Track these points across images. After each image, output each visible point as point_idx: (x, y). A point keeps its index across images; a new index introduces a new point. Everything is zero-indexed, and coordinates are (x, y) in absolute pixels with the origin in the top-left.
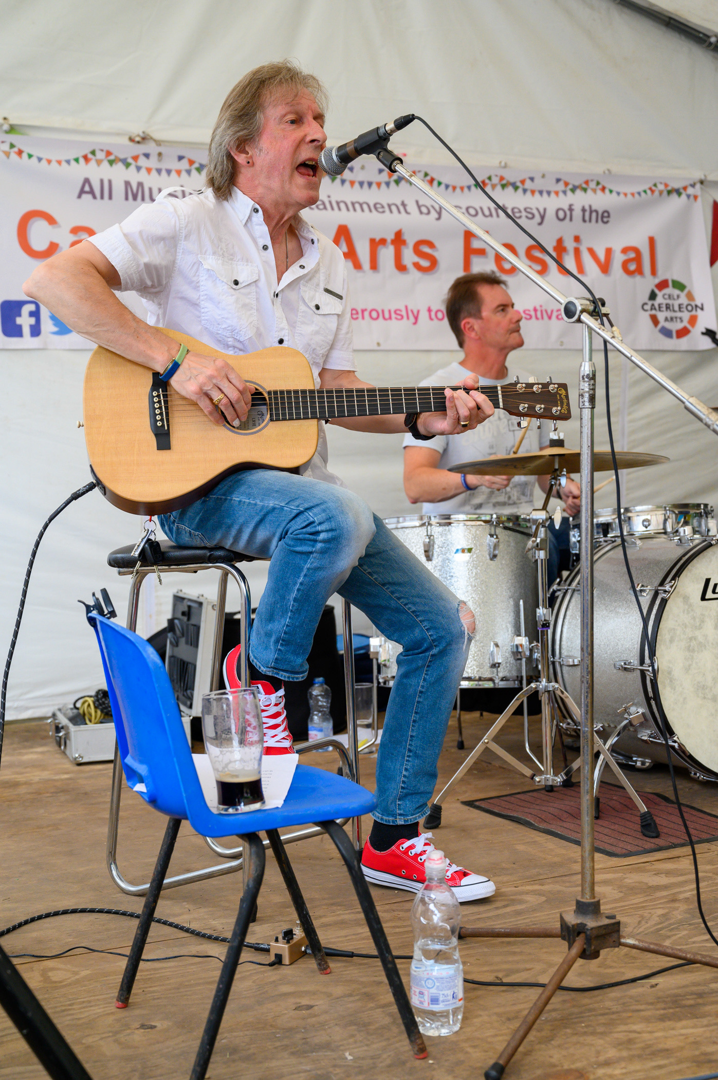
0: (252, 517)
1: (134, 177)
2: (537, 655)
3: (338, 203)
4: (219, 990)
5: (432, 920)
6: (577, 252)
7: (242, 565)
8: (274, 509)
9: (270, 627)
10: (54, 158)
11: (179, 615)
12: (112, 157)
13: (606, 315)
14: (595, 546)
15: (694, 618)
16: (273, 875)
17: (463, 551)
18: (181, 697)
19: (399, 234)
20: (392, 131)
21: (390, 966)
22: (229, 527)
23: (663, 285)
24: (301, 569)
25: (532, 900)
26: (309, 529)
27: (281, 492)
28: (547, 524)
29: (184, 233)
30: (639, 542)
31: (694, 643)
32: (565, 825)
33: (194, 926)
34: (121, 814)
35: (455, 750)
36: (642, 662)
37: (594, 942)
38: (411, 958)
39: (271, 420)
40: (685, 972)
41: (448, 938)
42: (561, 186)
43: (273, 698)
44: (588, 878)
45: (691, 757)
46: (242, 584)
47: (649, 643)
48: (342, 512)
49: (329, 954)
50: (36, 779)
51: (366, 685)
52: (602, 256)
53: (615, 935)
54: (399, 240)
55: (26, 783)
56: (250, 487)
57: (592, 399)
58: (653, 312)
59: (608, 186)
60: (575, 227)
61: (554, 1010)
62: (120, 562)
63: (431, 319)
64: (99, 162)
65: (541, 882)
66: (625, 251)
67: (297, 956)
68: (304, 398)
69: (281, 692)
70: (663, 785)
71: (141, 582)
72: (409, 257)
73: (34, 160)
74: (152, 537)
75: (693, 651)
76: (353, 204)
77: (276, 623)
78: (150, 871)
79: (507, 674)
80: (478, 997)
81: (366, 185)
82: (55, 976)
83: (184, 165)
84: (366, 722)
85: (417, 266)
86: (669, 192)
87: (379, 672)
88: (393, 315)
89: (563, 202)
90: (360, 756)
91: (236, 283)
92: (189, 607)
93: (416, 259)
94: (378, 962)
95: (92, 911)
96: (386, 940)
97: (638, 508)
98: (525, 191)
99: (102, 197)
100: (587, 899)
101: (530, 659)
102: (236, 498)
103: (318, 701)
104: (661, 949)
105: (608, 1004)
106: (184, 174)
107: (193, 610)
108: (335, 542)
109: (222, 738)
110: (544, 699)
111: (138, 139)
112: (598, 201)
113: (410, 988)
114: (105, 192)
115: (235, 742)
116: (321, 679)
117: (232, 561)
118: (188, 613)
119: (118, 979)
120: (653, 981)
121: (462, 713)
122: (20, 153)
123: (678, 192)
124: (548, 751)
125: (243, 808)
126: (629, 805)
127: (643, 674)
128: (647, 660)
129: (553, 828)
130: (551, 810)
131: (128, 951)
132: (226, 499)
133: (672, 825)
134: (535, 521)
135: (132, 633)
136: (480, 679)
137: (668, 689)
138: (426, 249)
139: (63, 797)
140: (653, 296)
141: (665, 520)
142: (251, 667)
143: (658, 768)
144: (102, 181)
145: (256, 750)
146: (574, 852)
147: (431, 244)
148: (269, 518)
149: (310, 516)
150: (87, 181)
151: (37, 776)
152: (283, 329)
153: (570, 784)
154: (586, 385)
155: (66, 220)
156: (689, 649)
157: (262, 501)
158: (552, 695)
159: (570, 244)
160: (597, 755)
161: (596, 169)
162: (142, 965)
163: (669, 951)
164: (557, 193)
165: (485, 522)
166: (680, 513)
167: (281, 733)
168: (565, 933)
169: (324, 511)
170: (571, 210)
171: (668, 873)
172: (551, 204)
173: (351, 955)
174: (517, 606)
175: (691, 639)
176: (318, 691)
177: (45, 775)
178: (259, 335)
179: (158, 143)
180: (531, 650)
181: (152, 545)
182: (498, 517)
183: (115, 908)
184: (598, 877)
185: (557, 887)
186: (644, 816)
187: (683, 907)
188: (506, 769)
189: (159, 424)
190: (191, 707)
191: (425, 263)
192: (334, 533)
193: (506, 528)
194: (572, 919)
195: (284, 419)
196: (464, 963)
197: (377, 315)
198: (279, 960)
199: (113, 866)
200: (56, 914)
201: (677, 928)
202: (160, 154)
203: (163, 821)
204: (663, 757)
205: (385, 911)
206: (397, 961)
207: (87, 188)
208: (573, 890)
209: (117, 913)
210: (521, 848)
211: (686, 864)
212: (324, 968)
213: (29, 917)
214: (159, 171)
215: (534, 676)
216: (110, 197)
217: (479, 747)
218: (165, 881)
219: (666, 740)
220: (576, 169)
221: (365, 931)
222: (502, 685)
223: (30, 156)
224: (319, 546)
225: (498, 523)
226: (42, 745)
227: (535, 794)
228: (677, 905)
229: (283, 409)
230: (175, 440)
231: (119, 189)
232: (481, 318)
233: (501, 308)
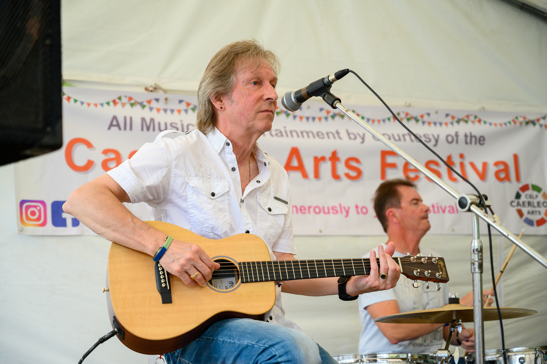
0: (232, 353)
1: (147, 114)
3: (291, 132)
6: (462, 165)
8: (247, 346)
10: (92, 102)
12: (132, 101)
13: (489, 206)
19: (334, 154)
20: (334, 81)
23: (525, 188)
27: (252, 334)
28: (449, 360)
39: (242, 282)
42: (449, 119)
48: (296, 348)
52: (480, 168)
54: (334, 157)
56: (231, 330)
57: (481, 266)
58: (519, 208)
59: (483, 119)
60: (461, 147)
63: (358, 213)
64: (123, 105)
66: (496, 164)
72: (341, 169)
73: (78, 103)
76: (302, 132)
81: (311, 119)
83: (183, 106)
85: (348, 176)
86: (527, 123)
88: (331, 211)
89: (451, 130)
91: (213, 195)
93: (347, 171)
97: (515, 349)
98: (424, 123)
99: (125, 129)
102: (221, 339)
106: (183, 113)
111: (151, 89)
112: (476, 129)
114: (127, 125)
122: (68, 98)
123: (533, 123)
132: (213, 340)
134: (440, 358)
138: (354, 164)
140: (518, 196)
141: (536, 358)
144: (125, 118)
147: (357, 160)
148: (244, 353)
149: (273, 351)
150: (115, 118)
152: (248, 224)
154: (476, 256)
155: (100, 145)
157: (239, 340)
159: (457, 160)
161: (474, 107)
164: (447, 124)
165: (403, 359)
169: (283, 347)
170: (457, 135)
172: (443, 132)
178: (232, 228)
179: (165, 91)
182: (412, 356)
189: (163, 285)
191: (353, 174)
193: (418, 363)
195: (251, 282)
197: (319, 210)
202: (166, 99)
207: (115, 123)
214: (165, 111)
216: (131, 129)
223: (76, 101)
225: (412, 360)
229: (251, 274)
230: (175, 296)
231: (137, 123)
232: (400, 207)
233: (415, 202)
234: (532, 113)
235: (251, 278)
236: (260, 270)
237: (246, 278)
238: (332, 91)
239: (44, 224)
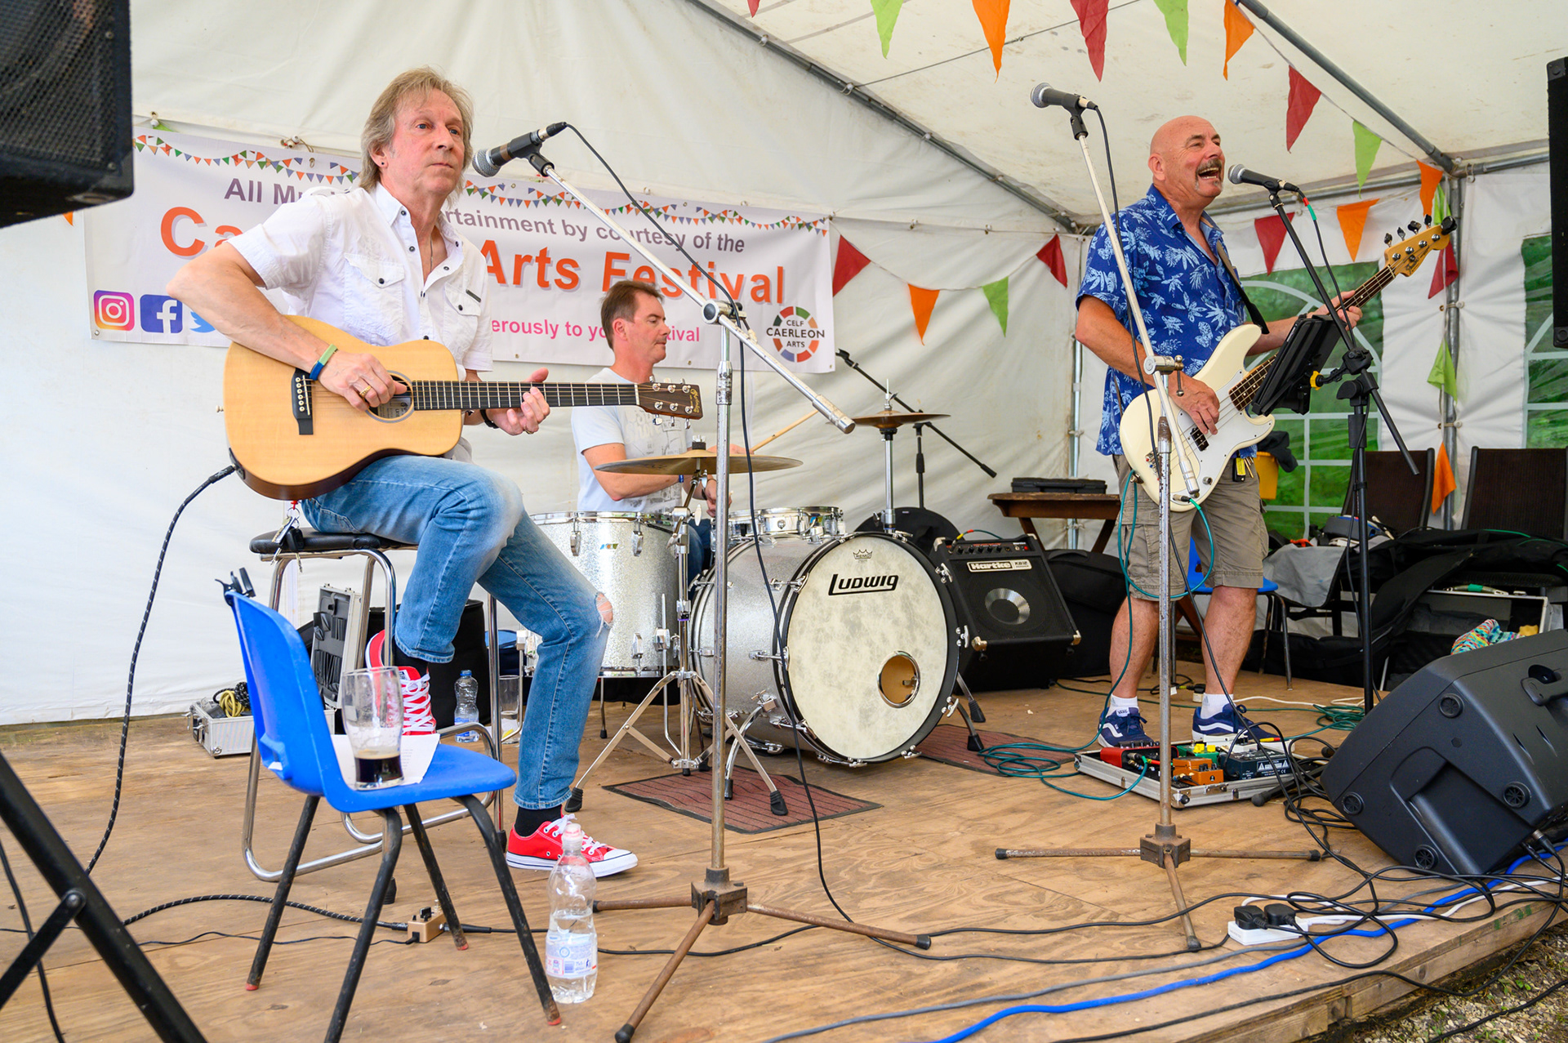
0: (401, 499)
1: (284, 181)
2: (677, 647)
3: (487, 218)
4: (352, 964)
5: (568, 891)
7: (389, 553)
8: (423, 490)
9: (417, 608)
10: (202, 157)
11: (326, 609)
12: (263, 160)
13: (743, 319)
14: (730, 546)
15: (822, 611)
16: (411, 857)
17: (609, 546)
18: (326, 690)
19: (543, 252)
20: (544, 138)
21: (525, 935)
23: (787, 312)
24: (451, 547)
25: (667, 875)
26: (459, 507)
27: (430, 474)
29: (331, 230)
30: (773, 540)
31: (821, 634)
32: (700, 805)
33: (330, 909)
34: (257, 804)
35: (599, 739)
36: (774, 652)
37: (723, 909)
38: (546, 931)
39: (415, 409)
40: (807, 935)
41: (583, 909)
42: (701, 214)
43: (419, 683)
44: (718, 843)
45: (818, 741)
46: (388, 570)
47: (781, 640)
49: (466, 931)
50: (171, 772)
51: (513, 677)
52: (733, 283)
53: (742, 901)
54: (543, 258)
55: (160, 776)
56: (398, 471)
57: (729, 396)
58: (777, 336)
59: (745, 217)
60: (712, 253)
61: (684, 975)
62: (263, 548)
63: (569, 334)
64: (249, 164)
65: (676, 858)
66: (754, 278)
67: (435, 933)
68: (448, 389)
69: (427, 677)
70: (791, 768)
71: (284, 568)
72: (552, 274)
73: (182, 156)
74: (295, 526)
75: (820, 642)
76: (501, 220)
77: (423, 603)
78: (284, 857)
79: (648, 665)
80: (611, 966)
81: (515, 202)
82: (182, 962)
83: (337, 172)
84: (512, 713)
85: (559, 283)
86: (800, 226)
87: (525, 664)
88: (533, 329)
89: (701, 229)
90: (503, 746)
91: (382, 281)
92: (336, 601)
93: (559, 276)
94: (515, 936)
95: (225, 898)
96: (521, 910)
97: (774, 510)
98: (673, 218)
99: (251, 199)
100: (717, 868)
101: (670, 650)
102: (383, 481)
103: (464, 692)
104: (785, 913)
105: (735, 967)
106: (335, 180)
107: (340, 604)
108: (485, 519)
109: (364, 717)
110: (683, 687)
111: (290, 143)
112: (734, 230)
113: (545, 957)
114: (254, 194)
115: (376, 720)
116: (468, 672)
117: (377, 547)
118: (335, 607)
119: (249, 963)
120: (777, 944)
121: (607, 704)
122: (168, 149)
123: (809, 226)
124: (685, 739)
125: (381, 784)
126: (761, 786)
127: (775, 661)
128: (779, 651)
129: (689, 809)
130: (688, 792)
131: (260, 935)
132: (373, 483)
133: (799, 804)
134: (677, 518)
135: (274, 612)
136: (623, 669)
137: (798, 677)
138: (569, 268)
139: (199, 789)
140: (777, 322)
141: (799, 522)
143: (788, 753)
144: (251, 183)
145: (396, 729)
146: (705, 829)
147: (573, 264)
148: (419, 499)
149: (461, 495)
150: (236, 182)
151: (171, 769)
152: (427, 327)
153: (705, 768)
155: (214, 219)
156: (817, 640)
157: (411, 482)
158: (690, 683)
159: (706, 270)
160: (732, 738)
161: (733, 201)
162: (274, 947)
163: (792, 915)
164: (696, 221)
166: (813, 515)
167: (426, 717)
168: (696, 901)
169: (475, 489)
170: (708, 238)
171: (795, 847)
172: (690, 231)
173: (489, 931)
174: (659, 599)
175: (819, 630)
176: (465, 682)
177: (181, 768)
178: (404, 332)
179: (311, 149)
180: (672, 642)
181: (296, 533)
183: (249, 895)
184: (727, 853)
185: (691, 863)
186: (773, 796)
187: (806, 877)
188: (647, 756)
189: (302, 409)
190: (336, 700)
191: (567, 281)
192: (484, 511)
193: (649, 526)
194: (702, 887)
195: (428, 409)
196: (599, 935)
197: (517, 328)
198: (416, 938)
199: (248, 853)
200: (187, 901)
201: (801, 896)
202: (312, 160)
203: (303, 798)
204: (793, 744)
205: (524, 889)
206: (534, 935)
207: (235, 189)
208: (705, 863)
209: (251, 899)
210: (657, 827)
211: (812, 838)
212: (461, 944)
213: (157, 906)
214: (310, 176)
215: (674, 667)
216: (259, 200)
217: (619, 735)
218: (299, 867)
219: (795, 723)
220: (716, 198)
221: (504, 908)
222: (643, 674)
224: (469, 523)
225: (642, 521)
226: (182, 739)
227: (673, 778)
228: (801, 875)
229: (427, 399)
230: (317, 424)
231: (268, 192)
232: (633, 321)
233: (653, 318)
234: (808, 214)
235: (428, 404)
236: (441, 394)
237: (421, 404)
238: (542, 151)
239: (129, 327)
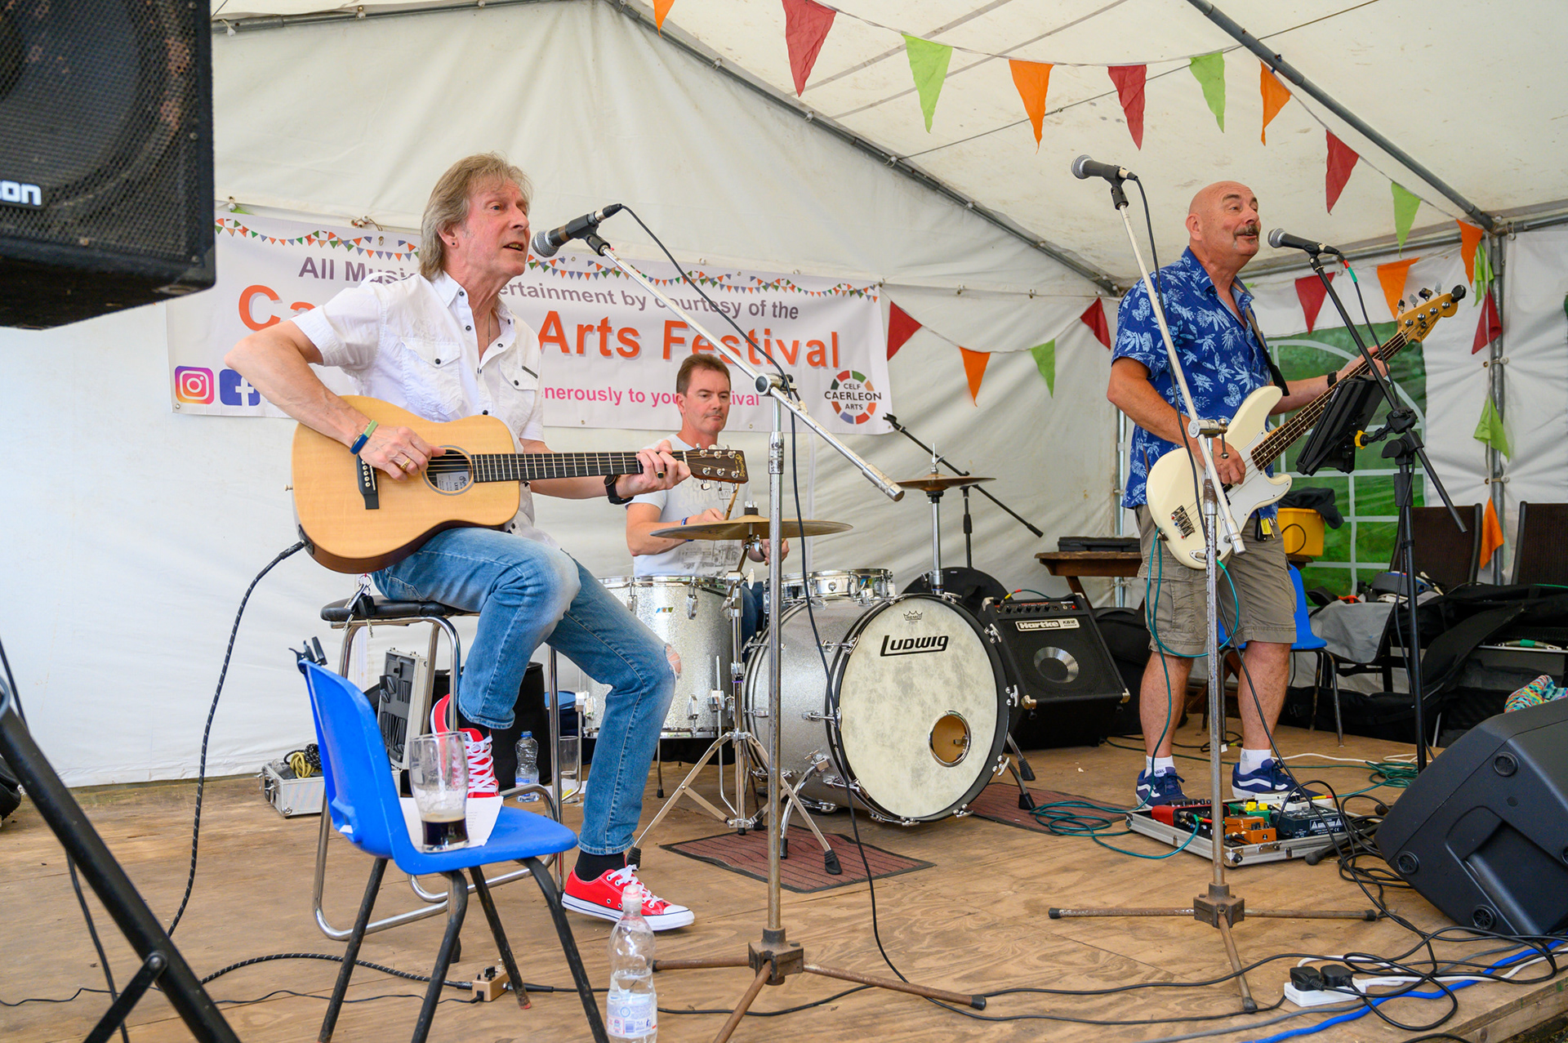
0: (463, 572)
1: (355, 258)
2: (732, 708)
3: (549, 291)
4: (419, 1024)
5: (629, 951)
6: (767, 342)
7: (453, 620)
8: (484, 564)
9: (478, 676)
10: (277, 238)
11: (392, 672)
12: (335, 239)
13: (794, 390)
14: (783, 608)
15: (874, 672)
16: (476, 917)
17: (664, 610)
18: (392, 751)
19: (605, 322)
20: (601, 219)
21: (587, 995)
22: (442, 580)
23: (844, 376)
24: (509, 622)
25: (723, 933)
26: (517, 584)
27: (491, 549)
28: (741, 585)
29: (386, 316)
30: (825, 603)
31: (874, 695)
32: (756, 864)
33: (397, 968)
34: (327, 863)
35: (655, 798)
36: (827, 713)
37: (779, 969)
38: (607, 990)
39: (475, 481)
40: (863, 995)
41: (643, 968)
42: (755, 284)
43: (482, 744)
44: (774, 903)
45: (870, 800)
46: (452, 637)
47: (833, 699)
48: (549, 568)
49: (529, 990)
50: (244, 832)
52: (789, 349)
53: (799, 961)
54: (605, 327)
55: (233, 836)
56: (462, 543)
57: (781, 465)
58: (835, 400)
59: (798, 285)
60: (767, 320)
61: (742, 1034)
62: (334, 616)
63: (632, 401)
64: (322, 243)
65: (733, 917)
66: (810, 344)
67: (499, 992)
69: (489, 739)
70: (845, 827)
71: (353, 635)
72: (613, 343)
73: (258, 238)
74: (366, 592)
75: (873, 702)
76: (563, 292)
77: (484, 673)
78: (354, 917)
79: (703, 725)
80: (671, 1025)
81: (575, 275)
82: (256, 1020)
83: (404, 249)
84: (571, 773)
85: (620, 351)
86: (852, 293)
87: (584, 725)
88: (597, 396)
89: (756, 298)
90: (564, 806)
91: (437, 362)
92: (402, 664)
93: (620, 345)
94: (577, 996)
95: (297, 956)
96: (583, 971)
97: (824, 573)
98: (722, 286)
99: (324, 277)
100: (774, 928)
101: (725, 711)
102: (448, 554)
103: (525, 753)
104: (840, 973)
105: (792, 1027)
106: (404, 257)
107: (405, 667)
108: (542, 596)
109: (430, 781)
110: (738, 748)
111: (360, 223)
112: (788, 298)
113: (606, 1017)
114: (326, 271)
115: (442, 784)
116: (528, 733)
117: (443, 614)
118: (400, 671)
119: (320, 1020)
120: (833, 1004)
121: (663, 763)
122: (245, 231)
123: (859, 293)
124: (740, 798)
125: (447, 847)
126: (815, 845)
127: (828, 722)
128: (831, 711)
129: (744, 868)
130: (744, 852)
131: (330, 994)
132: (438, 555)
133: (853, 863)
134: (730, 582)
135: (343, 679)
136: (679, 730)
137: (851, 736)
138: (630, 337)
139: (270, 849)
140: (835, 385)
141: (850, 584)
142: (460, 715)
143: (842, 811)
144: (324, 261)
145: (461, 793)
146: (761, 888)
147: (634, 332)
148: (480, 573)
149: (519, 571)
150: (309, 260)
151: (244, 829)
152: (486, 402)
153: (760, 827)
154: (776, 452)
155: (288, 297)
156: (869, 700)
157: (473, 557)
158: (745, 743)
159: (761, 337)
160: (786, 798)
161: (787, 270)
162: (344, 1006)
163: (848, 975)
164: (751, 290)
165: (685, 583)
166: (863, 577)
167: (488, 778)
168: (753, 961)
169: (532, 567)
170: (763, 305)
171: (849, 906)
172: (746, 299)
173: (551, 990)
174: (714, 662)
175: (871, 691)
176: (525, 743)
177: (253, 828)
178: (464, 408)
179: (380, 228)
180: (726, 703)
181: (368, 600)
182: (696, 580)
183: (319, 953)
184: (783, 912)
185: (748, 922)
186: (827, 855)
187: (862, 936)
188: (702, 815)
189: (367, 485)
190: (401, 761)
191: (628, 349)
192: (541, 588)
193: (704, 589)
194: (760, 948)
195: (487, 481)
196: (659, 994)
197: (583, 395)
198: (481, 997)
199: (318, 912)
200: (260, 960)
201: (856, 956)
202: (381, 238)
203: (370, 860)
204: (846, 803)
205: (584, 949)
206: (595, 994)
207: (309, 267)
208: (762, 923)
209: (321, 957)
210: (714, 886)
211: (866, 897)
212: (524, 1003)
213: (232, 964)
214: (380, 254)
215: (729, 727)
216: (332, 277)
217: (676, 794)
218: (368, 926)
219: (848, 783)
220: (769, 268)
221: (566, 967)
222: (699, 735)
223: (254, 234)
224: (526, 599)
225: (697, 584)
226: (251, 800)
227: (728, 837)
228: (856, 935)
229: (487, 471)
230: (382, 499)
231: (340, 269)
233: (704, 393)
234: (859, 280)
235: (487, 476)
236: (499, 466)
237: (481, 476)
238: (599, 232)
239: (209, 400)
